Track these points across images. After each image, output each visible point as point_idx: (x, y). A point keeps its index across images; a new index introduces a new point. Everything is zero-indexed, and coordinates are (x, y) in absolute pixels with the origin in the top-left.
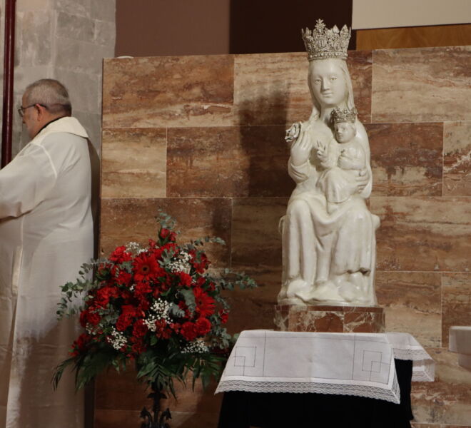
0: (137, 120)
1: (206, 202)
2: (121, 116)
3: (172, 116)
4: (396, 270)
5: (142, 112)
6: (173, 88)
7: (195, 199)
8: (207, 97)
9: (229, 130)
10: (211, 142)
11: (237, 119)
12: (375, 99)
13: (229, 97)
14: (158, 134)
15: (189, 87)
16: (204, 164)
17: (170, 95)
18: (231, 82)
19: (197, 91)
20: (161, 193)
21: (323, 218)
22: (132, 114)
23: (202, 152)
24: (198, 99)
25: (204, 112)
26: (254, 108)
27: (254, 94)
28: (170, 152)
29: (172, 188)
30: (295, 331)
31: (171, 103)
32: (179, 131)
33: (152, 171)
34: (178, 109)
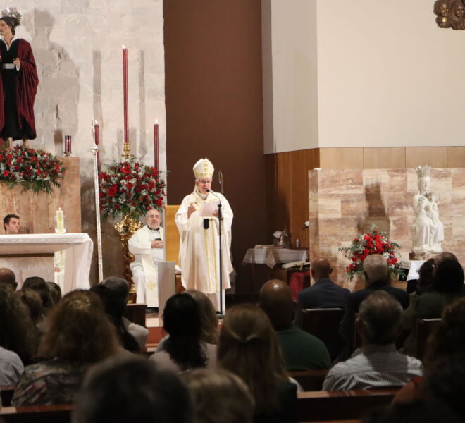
0: (330, 191)
1: (355, 219)
3: (342, 190)
5: (332, 188)
6: (342, 180)
7: (352, 218)
8: (354, 184)
9: (362, 194)
10: (356, 199)
11: (364, 191)
12: (408, 184)
13: (361, 183)
14: (338, 196)
15: (348, 180)
16: (353, 206)
17: (341, 182)
18: (362, 179)
19: (350, 181)
20: (339, 216)
21: (433, 226)
22: (328, 189)
23: (353, 202)
24: (351, 184)
25: (353, 188)
26: (370, 187)
27: (370, 182)
28: (342, 202)
29: (343, 214)
31: (341, 185)
32: (345, 195)
33: (336, 209)
34: (344, 187)
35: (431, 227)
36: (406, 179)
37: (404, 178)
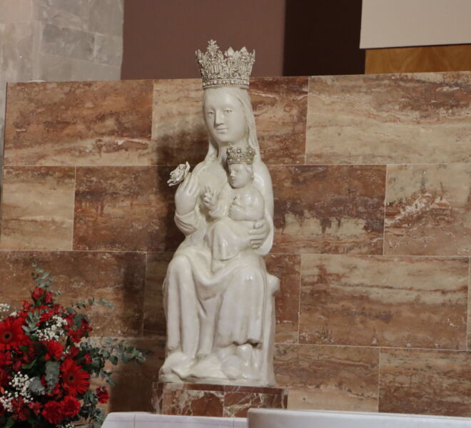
0: (42, 157)
1: (118, 257)
2: (25, 152)
3: (82, 153)
4: (328, 343)
5: (48, 147)
6: (84, 120)
7: (105, 253)
8: (122, 131)
9: (146, 170)
10: (125, 185)
11: (155, 157)
12: (310, 136)
13: (146, 131)
14: (66, 174)
15: (102, 118)
16: (115, 210)
17: (80, 127)
18: (149, 113)
19: (110, 123)
20: (66, 245)
21: (206, 279)
22: (37, 149)
23: (114, 196)
24: (112, 133)
25: (118, 148)
26: (174, 145)
27: (174, 128)
28: (79, 196)
29: (79, 240)
30: (169, 414)
31: (81, 136)
32: (89, 171)
33: (58, 218)
34: (89, 144)
35: (198, 286)
36: (303, 113)
37: (295, 112)
